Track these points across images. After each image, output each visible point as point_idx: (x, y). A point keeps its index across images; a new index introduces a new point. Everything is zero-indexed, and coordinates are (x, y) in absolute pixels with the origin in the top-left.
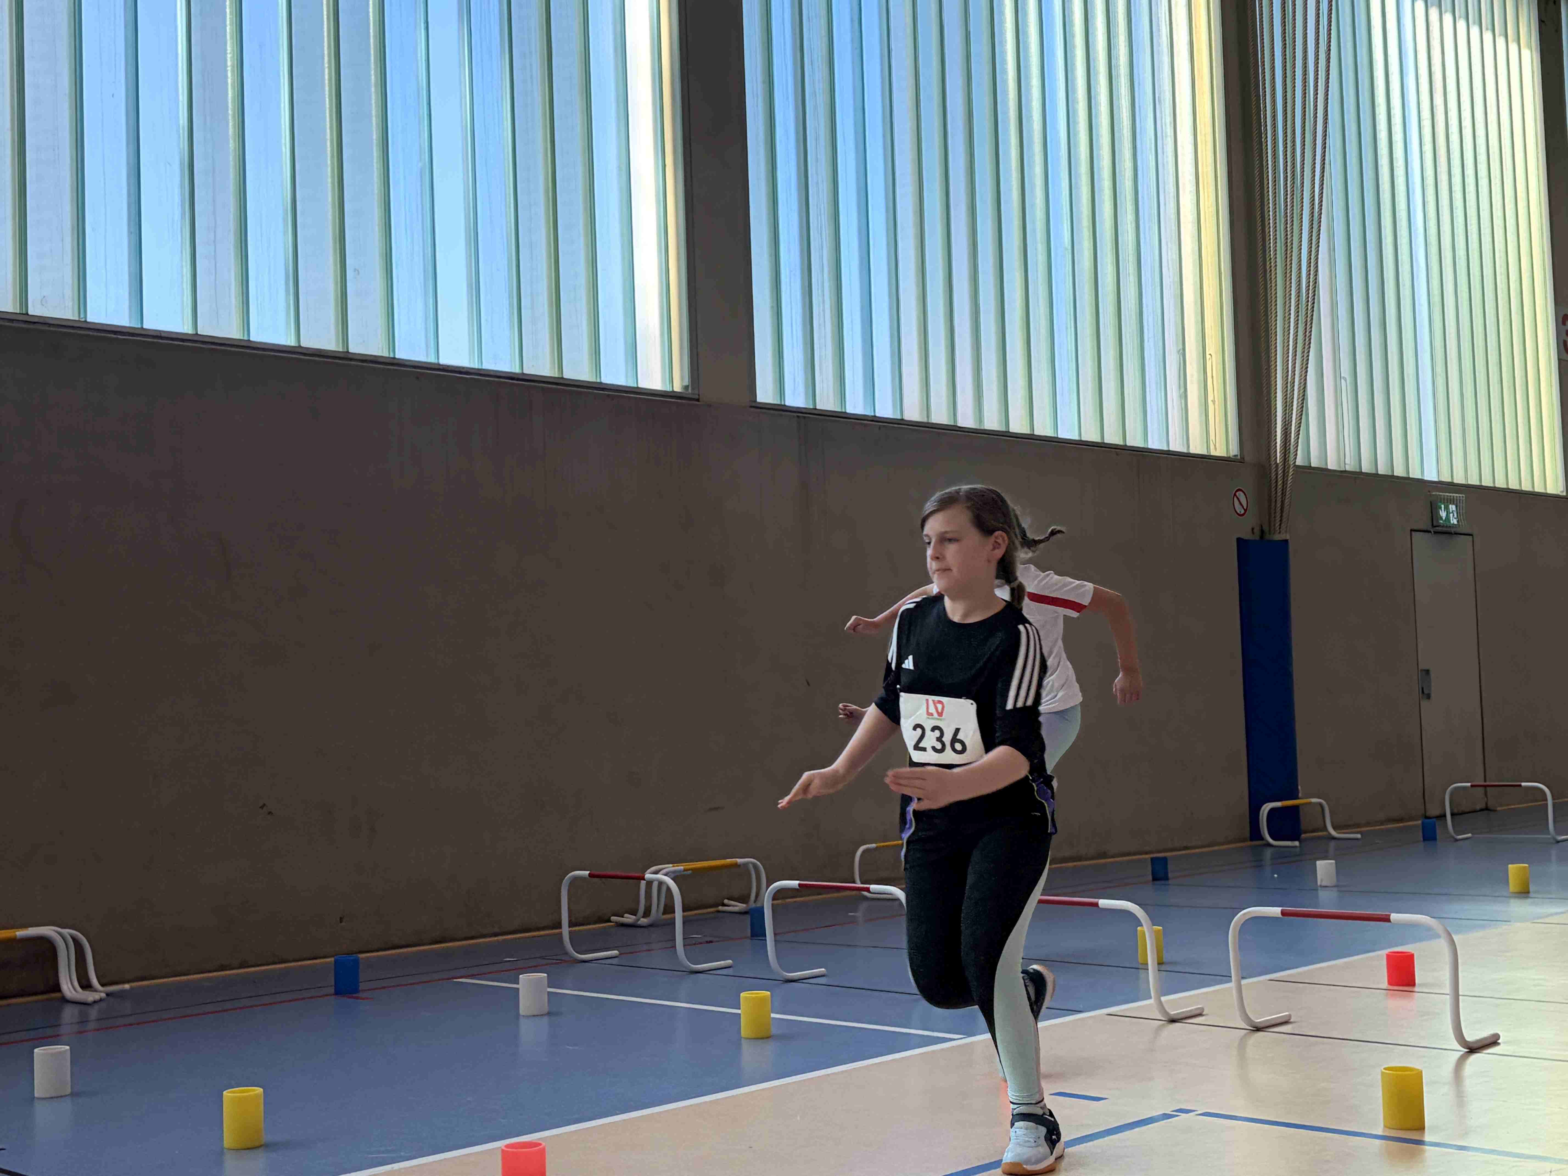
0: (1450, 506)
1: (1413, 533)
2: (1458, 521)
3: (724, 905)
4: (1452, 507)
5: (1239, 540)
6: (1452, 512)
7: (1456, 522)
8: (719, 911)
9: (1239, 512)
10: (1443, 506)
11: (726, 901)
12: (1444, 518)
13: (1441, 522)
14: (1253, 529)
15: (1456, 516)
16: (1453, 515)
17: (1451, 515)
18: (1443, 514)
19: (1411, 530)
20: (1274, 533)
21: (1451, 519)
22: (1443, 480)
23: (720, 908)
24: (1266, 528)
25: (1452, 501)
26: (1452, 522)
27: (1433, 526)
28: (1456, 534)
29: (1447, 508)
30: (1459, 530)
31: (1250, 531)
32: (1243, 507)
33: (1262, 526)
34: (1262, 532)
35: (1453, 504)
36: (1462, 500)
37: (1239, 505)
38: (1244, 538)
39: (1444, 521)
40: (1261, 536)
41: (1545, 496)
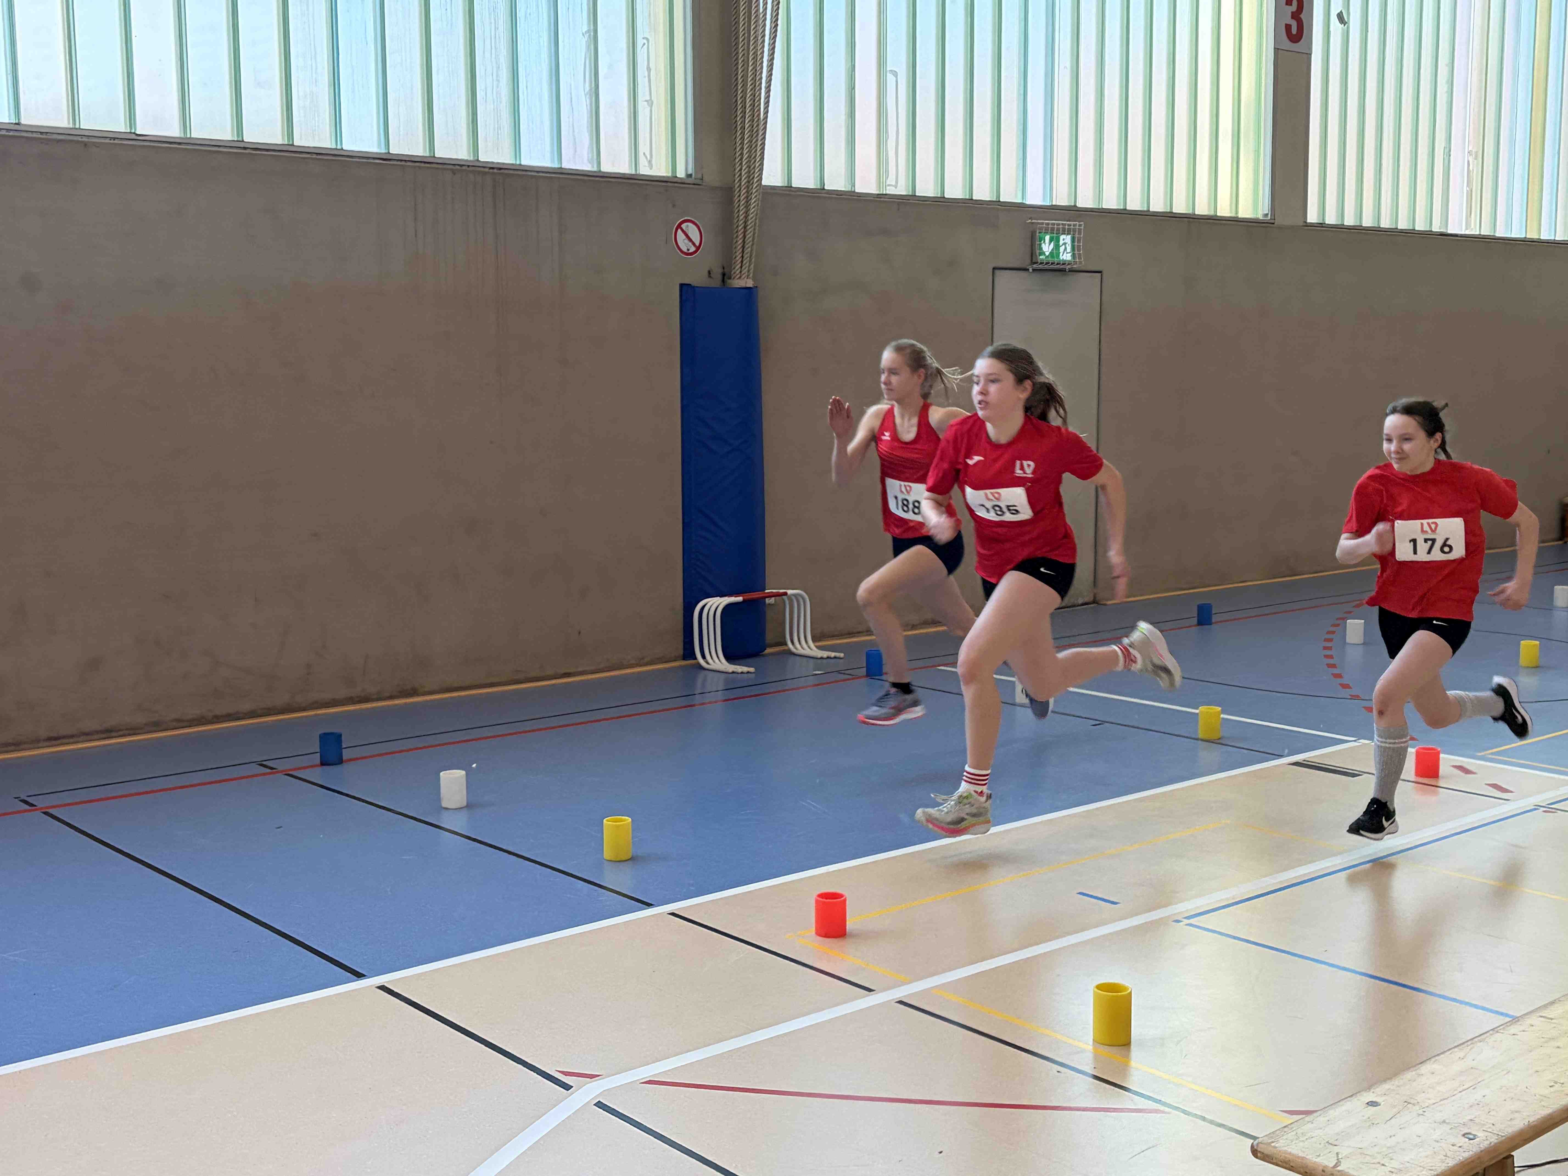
0: (1062, 237)
1: (997, 272)
2: (1074, 256)
4: (1064, 239)
5: (685, 287)
6: (1065, 244)
7: (1070, 257)
9: (686, 250)
10: (1047, 238)
12: (1048, 252)
13: (1043, 256)
14: (709, 272)
15: (1069, 249)
16: (1066, 249)
17: (1062, 249)
18: (1047, 248)
19: (994, 269)
20: (739, 277)
21: (1061, 254)
22: (1057, 204)
24: (731, 270)
25: (1063, 230)
26: (1061, 258)
27: (1033, 263)
28: (1072, 271)
29: (1055, 240)
30: (1078, 267)
31: (704, 273)
32: (694, 244)
33: (722, 269)
34: (724, 275)
35: (1066, 234)
36: (1080, 230)
37: (687, 241)
38: (693, 284)
39: (1047, 257)
40: (723, 281)
41: (1235, 221)
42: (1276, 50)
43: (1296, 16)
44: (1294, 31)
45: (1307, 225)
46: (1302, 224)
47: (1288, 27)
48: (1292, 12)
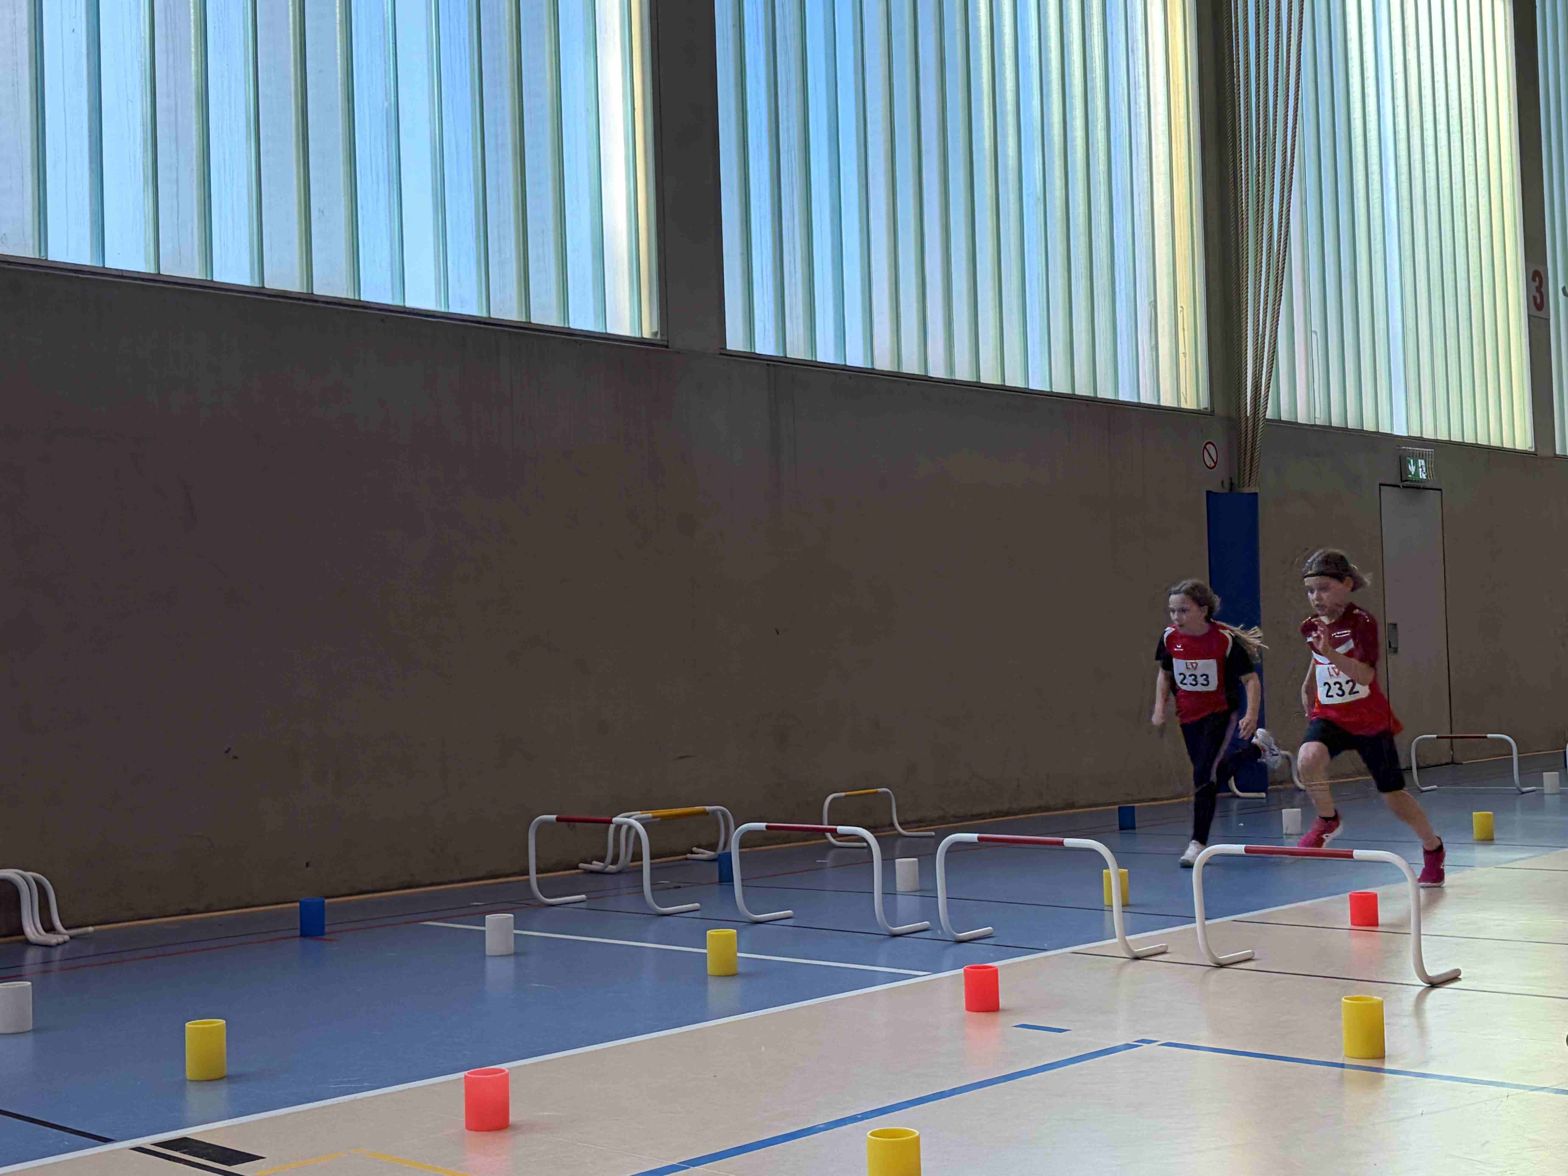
0: (1419, 461)
1: (1382, 487)
2: (1426, 476)
3: (692, 853)
4: (1421, 462)
5: (1209, 493)
6: (1422, 466)
7: (1424, 477)
8: (687, 859)
9: (1208, 465)
10: (1412, 461)
11: (694, 849)
12: (1413, 473)
13: (1410, 476)
14: (1222, 483)
15: (1424, 470)
16: (1422, 470)
17: (1420, 469)
18: (1412, 469)
19: (1381, 484)
20: (1243, 486)
21: (1420, 473)
22: (1412, 435)
23: (689, 856)
24: (1235, 481)
25: (1422, 456)
26: (1421, 477)
27: (1402, 481)
28: (1425, 488)
29: (1416, 463)
30: (1428, 486)
31: (1220, 483)
32: (1213, 460)
33: (1231, 479)
34: (1232, 484)
35: (1422, 459)
36: (1432, 455)
37: (1209, 458)
38: (1214, 491)
39: (1413, 476)
40: (1231, 490)
41: (1514, 452)
42: (1529, 316)
43: (1539, 289)
44: (1538, 301)
45: (1556, 456)
46: (1552, 455)
47: (1535, 298)
48: (1537, 287)
